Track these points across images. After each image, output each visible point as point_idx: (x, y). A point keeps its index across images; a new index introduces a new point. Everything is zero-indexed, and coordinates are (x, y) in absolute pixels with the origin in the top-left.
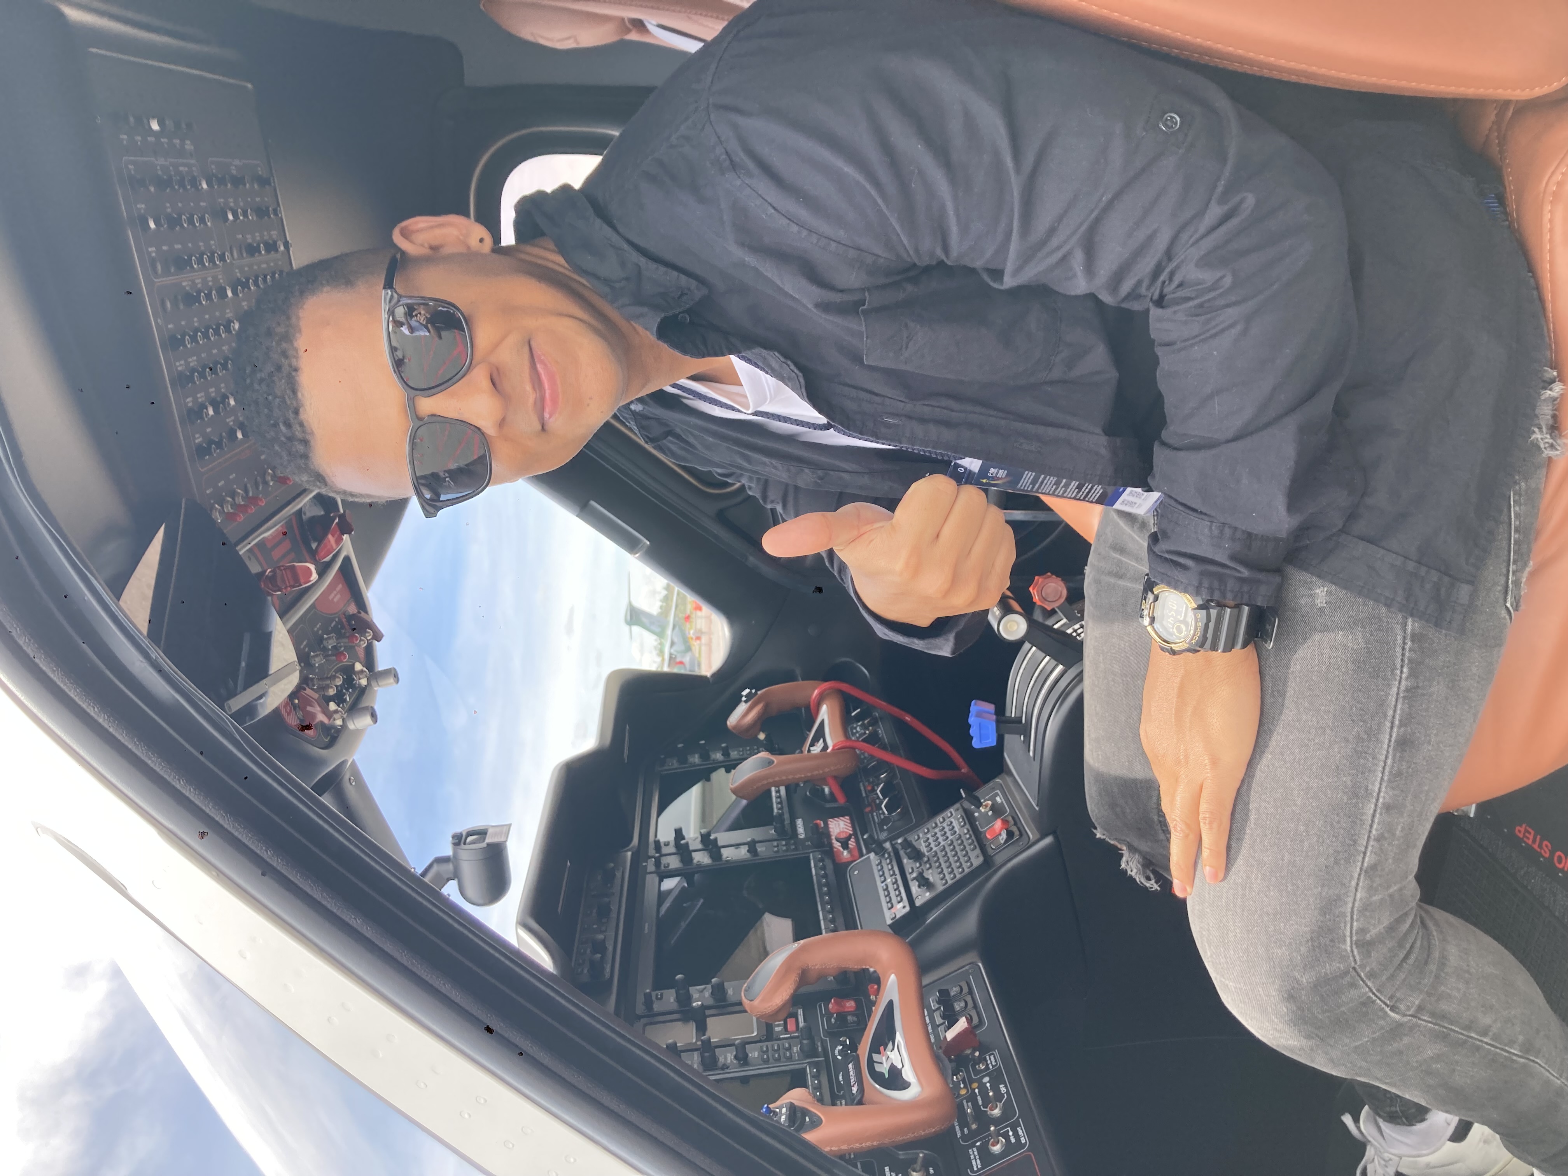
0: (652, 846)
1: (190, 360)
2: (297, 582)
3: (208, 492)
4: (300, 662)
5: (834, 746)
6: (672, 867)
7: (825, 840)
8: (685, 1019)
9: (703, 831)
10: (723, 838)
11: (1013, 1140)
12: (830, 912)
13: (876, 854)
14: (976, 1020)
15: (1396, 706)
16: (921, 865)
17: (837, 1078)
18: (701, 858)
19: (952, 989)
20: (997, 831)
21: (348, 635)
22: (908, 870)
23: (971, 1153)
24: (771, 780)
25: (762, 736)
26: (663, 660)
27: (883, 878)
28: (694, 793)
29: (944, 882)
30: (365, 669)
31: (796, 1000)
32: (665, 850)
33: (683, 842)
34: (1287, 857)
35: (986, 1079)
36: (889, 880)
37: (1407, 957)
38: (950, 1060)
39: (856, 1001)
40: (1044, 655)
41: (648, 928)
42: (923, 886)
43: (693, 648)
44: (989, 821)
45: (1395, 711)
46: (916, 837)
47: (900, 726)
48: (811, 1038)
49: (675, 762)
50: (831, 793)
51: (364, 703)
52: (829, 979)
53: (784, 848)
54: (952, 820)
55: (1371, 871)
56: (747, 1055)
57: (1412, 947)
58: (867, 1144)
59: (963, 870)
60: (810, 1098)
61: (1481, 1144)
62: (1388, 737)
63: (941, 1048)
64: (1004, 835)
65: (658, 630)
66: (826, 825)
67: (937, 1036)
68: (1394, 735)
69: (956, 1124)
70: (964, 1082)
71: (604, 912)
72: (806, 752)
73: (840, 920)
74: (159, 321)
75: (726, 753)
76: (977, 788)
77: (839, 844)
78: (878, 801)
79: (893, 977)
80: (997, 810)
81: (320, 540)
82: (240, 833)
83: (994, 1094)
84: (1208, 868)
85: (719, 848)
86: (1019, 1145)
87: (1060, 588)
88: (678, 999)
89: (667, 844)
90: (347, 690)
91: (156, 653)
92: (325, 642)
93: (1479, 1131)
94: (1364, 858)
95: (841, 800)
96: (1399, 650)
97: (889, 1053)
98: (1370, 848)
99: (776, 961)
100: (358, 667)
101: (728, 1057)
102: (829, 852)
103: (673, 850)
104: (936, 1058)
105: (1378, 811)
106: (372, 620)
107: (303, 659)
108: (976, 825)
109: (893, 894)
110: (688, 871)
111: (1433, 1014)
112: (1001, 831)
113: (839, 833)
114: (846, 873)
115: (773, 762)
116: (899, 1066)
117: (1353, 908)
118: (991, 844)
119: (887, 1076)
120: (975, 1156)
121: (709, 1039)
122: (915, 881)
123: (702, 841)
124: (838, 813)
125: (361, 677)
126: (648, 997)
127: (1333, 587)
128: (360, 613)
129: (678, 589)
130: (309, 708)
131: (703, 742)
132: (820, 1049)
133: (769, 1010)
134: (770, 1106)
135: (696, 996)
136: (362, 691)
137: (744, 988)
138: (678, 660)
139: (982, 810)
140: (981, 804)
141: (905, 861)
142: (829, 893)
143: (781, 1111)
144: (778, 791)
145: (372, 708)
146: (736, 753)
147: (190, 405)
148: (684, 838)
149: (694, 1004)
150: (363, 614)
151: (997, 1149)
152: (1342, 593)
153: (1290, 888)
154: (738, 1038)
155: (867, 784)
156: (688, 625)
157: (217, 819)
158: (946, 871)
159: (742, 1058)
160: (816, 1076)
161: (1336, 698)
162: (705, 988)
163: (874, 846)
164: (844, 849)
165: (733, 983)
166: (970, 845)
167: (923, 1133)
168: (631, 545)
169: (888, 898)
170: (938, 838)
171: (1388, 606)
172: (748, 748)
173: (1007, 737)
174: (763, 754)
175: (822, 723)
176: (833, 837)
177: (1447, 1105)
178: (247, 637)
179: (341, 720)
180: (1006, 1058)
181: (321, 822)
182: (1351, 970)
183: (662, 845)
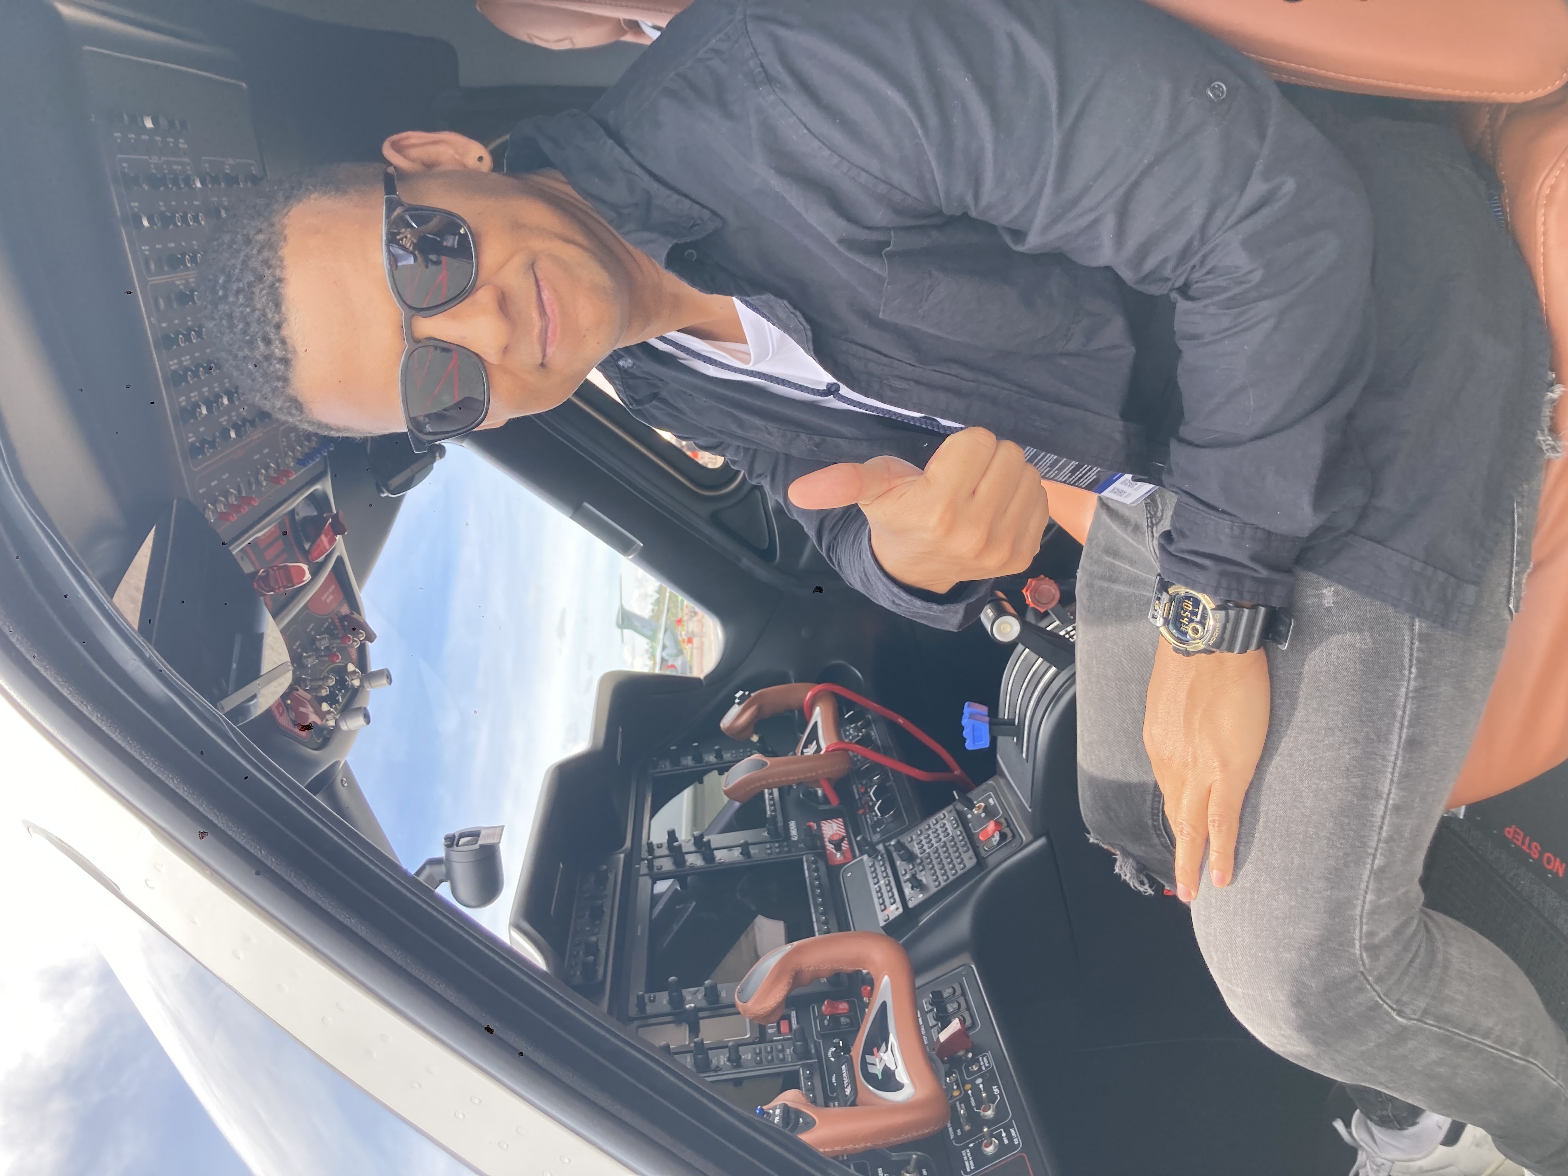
0: (645, 848)
1: (183, 359)
2: (290, 581)
3: (201, 491)
4: (292, 663)
5: (827, 748)
6: (665, 869)
7: (818, 842)
8: (678, 1022)
9: (696, 833)
10: (716, 839)
11: (1006, 1141)
12: (823, 914)
13: (869, 856)
14: (969, 1022)
15: (1405, 706)
16: (914, 867)
17: (830, 1080)
18: (694, 860)
19: (945, 990)
20: (990, 833)
21: (340, 636)
22: (901, 871)
23: (964, 1154)
24: (764, 782)
25: (755, 738)
26: (655, 663)
27: (876, 880)
28: (686, 796)
29: (937, 883)
30: (357, 670)
31: (790, 1002)
32: (658, 852)
33: (676, 844)
34: (1297, 860)
35: (979, 1081)
36: (882, 882)
37: (1412, 961)
38: (944, 1062)
39: (848, 1002)
40: (1037, 657)
41: (641, 930)
42: (917, 888)
43: (685, 652)
44: (982, 822)
45: (1404, 711)
46: (909, 839)
47: (893, 728)
48: (805, 1040)
49: (668, 764)
50: (825, 796)
51: (356, 705)
52: (822, 981)
53: (777, 850)
54: (945, 822)
55: (1379, 874)
56: (740, 1057)
57: (1417, 951)
58: (860, 1146)
59: (956, 872)
60: (803, 1099)
61: (1473, 1148)
62: (1398, 738)
63: (934, 1049)
64: (997, 837)
65: (650, 633)
66: (819, 827)
67: (930, 1038)
68: (1404, 736)
69: (949, 1125)
70: (957, 1085)
71: (597, 914)
72: (799, 754)
73: (833, 922)
74: (152, 319)
75: (719, 756)
76: (970, 789)
77: (833, 846)
78: (871, 804)
79: (886, 978)
80: (990, 812)
81: (314, 539)
82: (234, 832)
83: (987, 1096)
84: (1215, 871)
85: (712, 850)
86: (1012, 1146)
87: (1053, 591)
88: (671, 1001)
89: (660, 846)
90: (340, 691)
91: (150, 652)
92: (318, 643)
93: (1472, 1133)
94: (1374, 860)
95: (835, 802)
96: (1406, 650)
97: (882, 1054)
98: (1380, 851)
99: (770, 962)
100: (351, 667)
101: (721, 1059)
102: (821, 854)
103: (666, 852)
104: (929, 1060)
105: (1388, 812)
106: (365, 621)
107: (296, 659)
108: (969, 828)
109: (886, 896)
110: (681, 873)
111: (1437, 1018)
112: (994, 832)
113: (832, 836)
114: (839, 874)
115: (767, 764)
116: (893, 1068)
117: (1362, 912)
118: (984, 845)
119: (880, 1077)
120: (968, 1158)
121: (702, 1041)
122: (908, 883)
123: (695, 844)
124: (831, 815)
125: (353, 677)
126: (641, 999)
127: (1340, 587)
128: (353, 614)
129: (670, 590)
130: (302, 709)
131: (696, 744)
132: (813, 1051)
133: (762, 1012)
134: (763, 1107)
135: (689, 998)
136: (355, 692)
137: (737, 990)
138: (670, 664)
139: (975, 811)
140: (973, 806)
141: (898, 863)
142: (821, 895)
143: (774, 1112)
144: (771, 794)
145: (365, 708)
146: (729, 755)
147: (183, 404)
148: (677, 840)
149: (687, 1006)
150: (356, 615)
151: (990, 1150)
152: (1348, 593)
153: (1299, 891)
154: (731, 1040)
155: (860, 786)
156: (680, 628)
157: (211, 818)
158: (939, 873)
159: (736, 1060)
160: (810, 1078)
161: (1345, 699)
162: (698, 990)
163: (867, 848)
164: (837, 851)
165: (725, 985)
166: (963, 846)
167: (916, 1135)
168: (624, 547)
169: (881, 900)
170: (931, 840)
171: (1395, 606)
172: (741, 751)
173: (1000, 739)
174: (757, 756)
175: (816, 724)
176: (826, 840)
177: (1442, 1108)
178: (238, 640)
179: (334, 721)
180: (998, 1059)
181: (315, 822)
182: (1359, 974)
183: (655, 847)
